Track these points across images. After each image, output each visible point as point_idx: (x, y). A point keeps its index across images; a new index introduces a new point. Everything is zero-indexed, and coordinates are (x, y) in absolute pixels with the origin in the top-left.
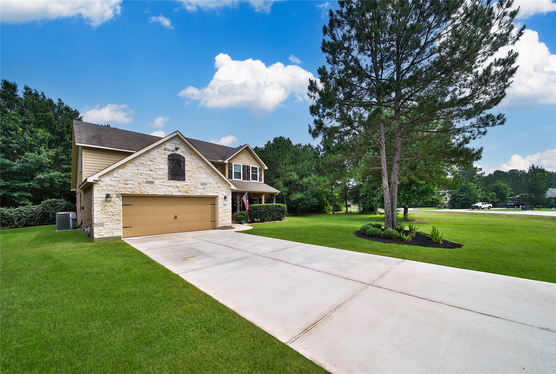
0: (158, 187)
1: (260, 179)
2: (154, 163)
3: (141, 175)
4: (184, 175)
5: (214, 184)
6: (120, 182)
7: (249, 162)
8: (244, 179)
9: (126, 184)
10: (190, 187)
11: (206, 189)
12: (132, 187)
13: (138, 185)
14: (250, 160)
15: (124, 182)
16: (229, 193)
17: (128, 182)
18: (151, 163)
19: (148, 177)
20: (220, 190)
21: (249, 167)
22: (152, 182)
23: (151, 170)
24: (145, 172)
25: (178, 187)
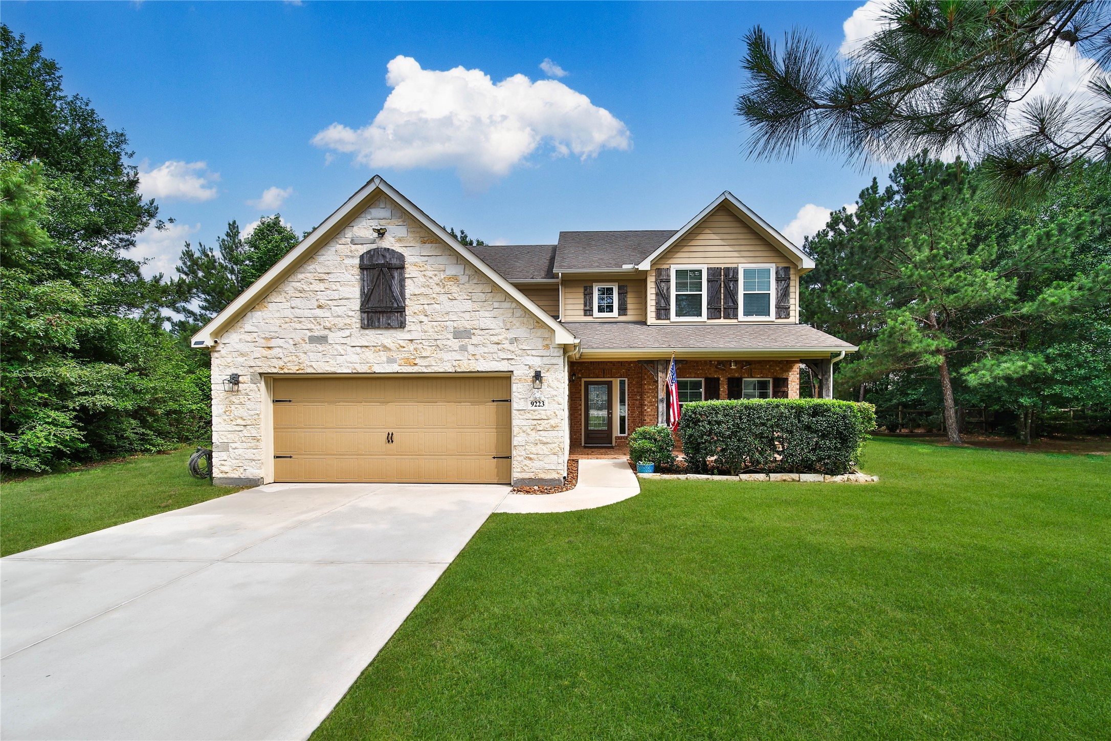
0: (337, 350)
1: (783, 311)
2: (327, 285)
3: (300, 322)
4: (401, 310)
5: (497, 331)
6: (257, 344)
7: (736, 254)
8: (714, 312)
9: (269, 348)
10: (420, 346)
11: (470, 348)
12: (281, 355)
13: (292, 349)
14: (737, 248)
15: (262, 342)
16: (554, 361)
17: (273, 343)
18: (321, 286)
19: (312, 326)
20: (520, 352)
21: (736, 271)
22: (323, 339)
23: (320, 307)
24: (307, 313)
25: (386, 348)
